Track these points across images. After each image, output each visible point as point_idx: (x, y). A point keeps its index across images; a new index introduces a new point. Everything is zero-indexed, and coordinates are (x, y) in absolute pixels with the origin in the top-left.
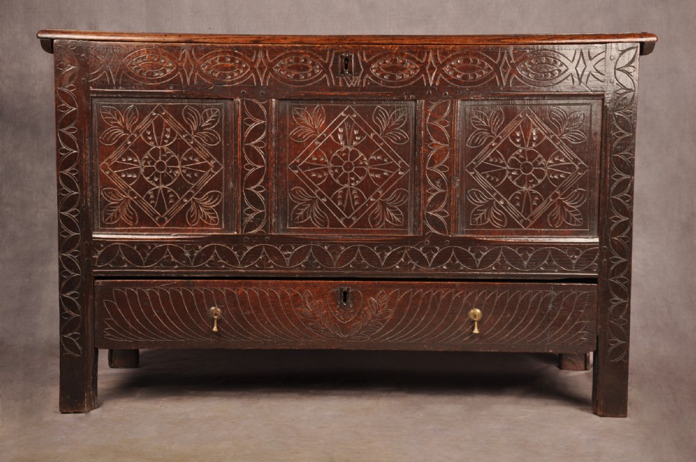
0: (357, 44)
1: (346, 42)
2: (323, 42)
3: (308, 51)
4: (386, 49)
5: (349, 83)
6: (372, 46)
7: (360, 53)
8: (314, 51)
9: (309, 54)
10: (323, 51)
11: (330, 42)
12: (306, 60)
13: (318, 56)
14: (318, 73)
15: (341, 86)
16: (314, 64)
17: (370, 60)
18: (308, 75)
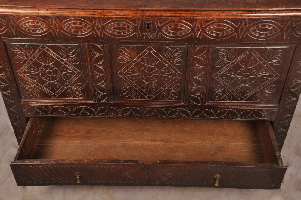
0: (154, 16)
1: (147, 15)
2: (133, 15)
3: (125, 20)
4: (172, 19)
5: (150, 36)
6: (163, 17)
7: (156, 21)
8: (129, 20)
9: (125, 21)
10: (134, 20)
11: (138, 15)
12: (124, 25)
13: (131, 22)
14: (131, 31)
15: (145, 38)
16: (128, 27)
17: (162, 25)
18: (125, 32)
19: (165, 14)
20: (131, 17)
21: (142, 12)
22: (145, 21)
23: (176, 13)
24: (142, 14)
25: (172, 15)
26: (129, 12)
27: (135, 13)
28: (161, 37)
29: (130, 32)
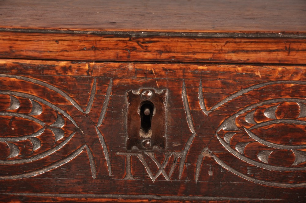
0: (178, 62)
1: (148, 56)
2: (79, 55)
3: (33, 81)
5: (155, 171)
6: (222, 68)
7: (188, 87)
8: (52, 80)
9: (35, 87)
10: (78, 79)
11: (100, 55)
12: (26, 106)
13: (61, 93)
14: (62, 141)
15: (129, 177)
16: (48, 117)
17: (216, 107)
18: (32, 147)
19: (234, 52)
20: (63, 64)
21: (122, 45)
22: (136, 89)
23: (293, 50)
24: (124, 50)
25: (274, 55)
26: (57, 41)
27: (87, 45)
28: (210, 174)
29: (58, 144)
